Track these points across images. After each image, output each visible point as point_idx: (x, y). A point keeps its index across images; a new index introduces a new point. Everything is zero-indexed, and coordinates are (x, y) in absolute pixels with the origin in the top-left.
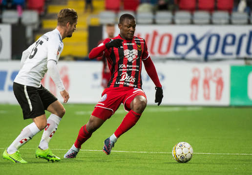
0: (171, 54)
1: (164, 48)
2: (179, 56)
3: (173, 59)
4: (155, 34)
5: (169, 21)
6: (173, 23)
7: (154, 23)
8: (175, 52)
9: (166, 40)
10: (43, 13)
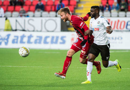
0: (125, 29)
1: (122, 27)
2: (128, 30)
3: (126, 31)
4: (119, 21)
5: (124, 15)
6: (126, 16)
7: (118, 16)
8: (127, 28)
9: (123, 23)
10: (73, 12)
